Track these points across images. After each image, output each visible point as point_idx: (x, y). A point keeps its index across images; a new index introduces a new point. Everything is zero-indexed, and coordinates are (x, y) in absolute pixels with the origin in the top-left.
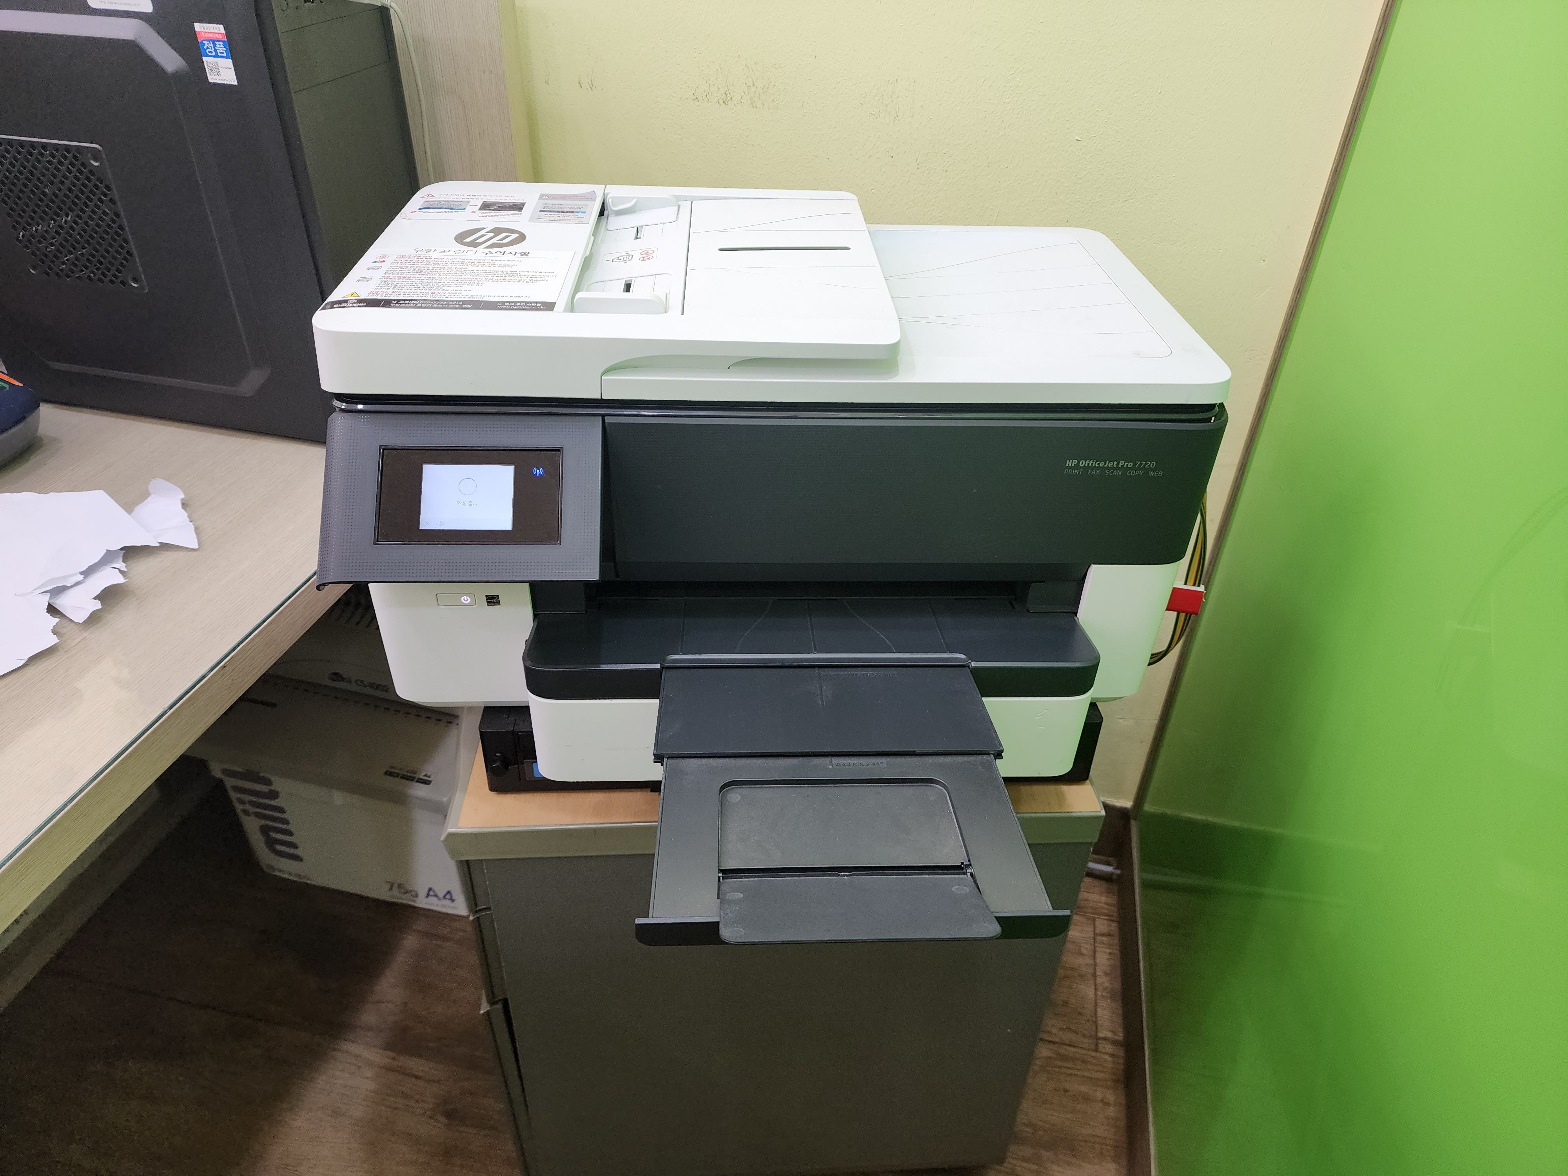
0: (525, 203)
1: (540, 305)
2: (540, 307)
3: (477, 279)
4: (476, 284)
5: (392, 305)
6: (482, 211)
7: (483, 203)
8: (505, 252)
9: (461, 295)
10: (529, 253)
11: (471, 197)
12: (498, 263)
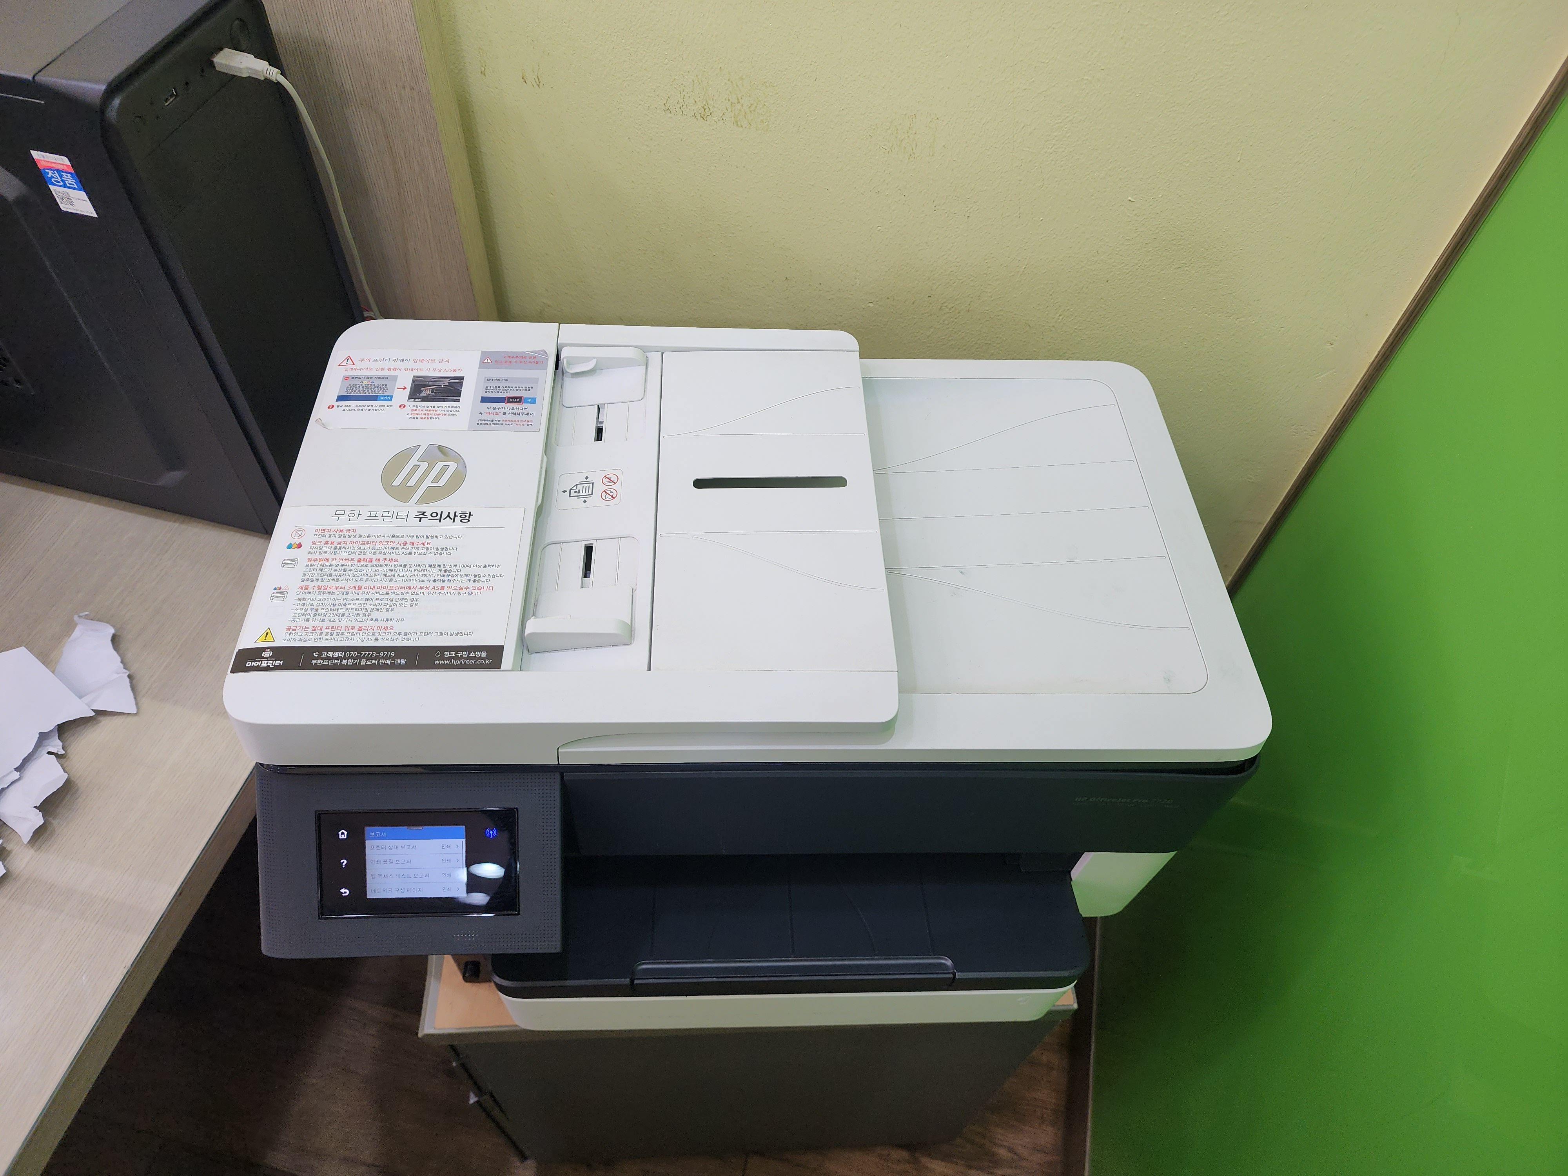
0: (462, 378)
1: (484, 654)
2: (484, 659)
3: (409, 588)
4: (409, 602)
5: (314, 662)
6: (412, 403)
7: (413, 381)
8: (442, 512)
9: (392, 632)
10: (470, 515)
11: (399, 365)
12: (435, 543)
